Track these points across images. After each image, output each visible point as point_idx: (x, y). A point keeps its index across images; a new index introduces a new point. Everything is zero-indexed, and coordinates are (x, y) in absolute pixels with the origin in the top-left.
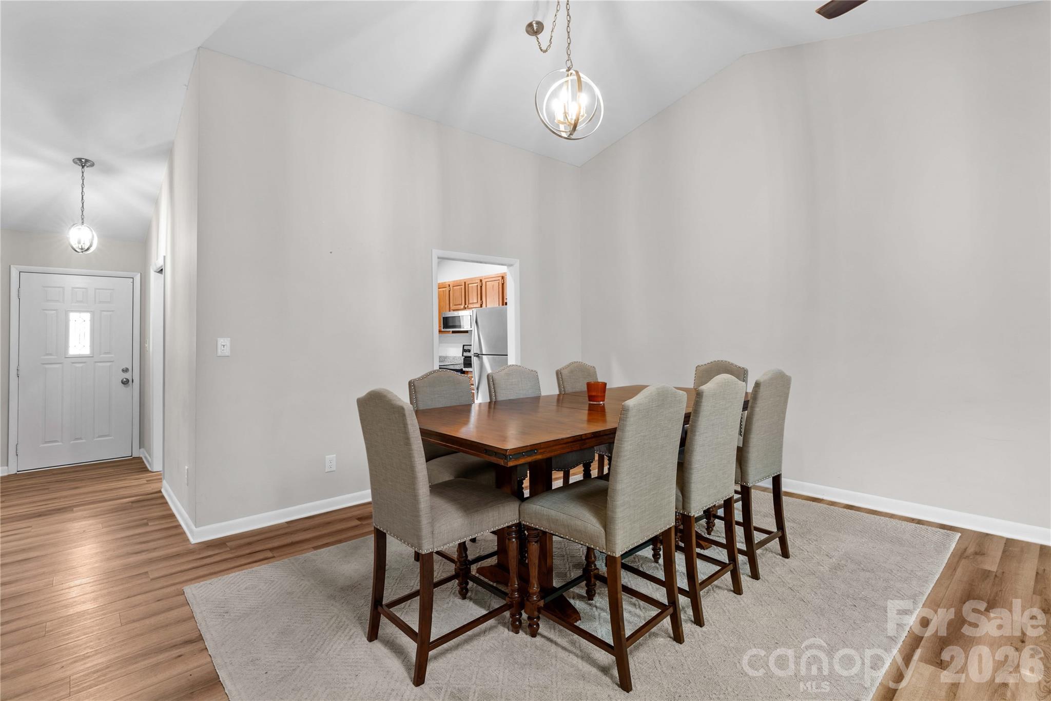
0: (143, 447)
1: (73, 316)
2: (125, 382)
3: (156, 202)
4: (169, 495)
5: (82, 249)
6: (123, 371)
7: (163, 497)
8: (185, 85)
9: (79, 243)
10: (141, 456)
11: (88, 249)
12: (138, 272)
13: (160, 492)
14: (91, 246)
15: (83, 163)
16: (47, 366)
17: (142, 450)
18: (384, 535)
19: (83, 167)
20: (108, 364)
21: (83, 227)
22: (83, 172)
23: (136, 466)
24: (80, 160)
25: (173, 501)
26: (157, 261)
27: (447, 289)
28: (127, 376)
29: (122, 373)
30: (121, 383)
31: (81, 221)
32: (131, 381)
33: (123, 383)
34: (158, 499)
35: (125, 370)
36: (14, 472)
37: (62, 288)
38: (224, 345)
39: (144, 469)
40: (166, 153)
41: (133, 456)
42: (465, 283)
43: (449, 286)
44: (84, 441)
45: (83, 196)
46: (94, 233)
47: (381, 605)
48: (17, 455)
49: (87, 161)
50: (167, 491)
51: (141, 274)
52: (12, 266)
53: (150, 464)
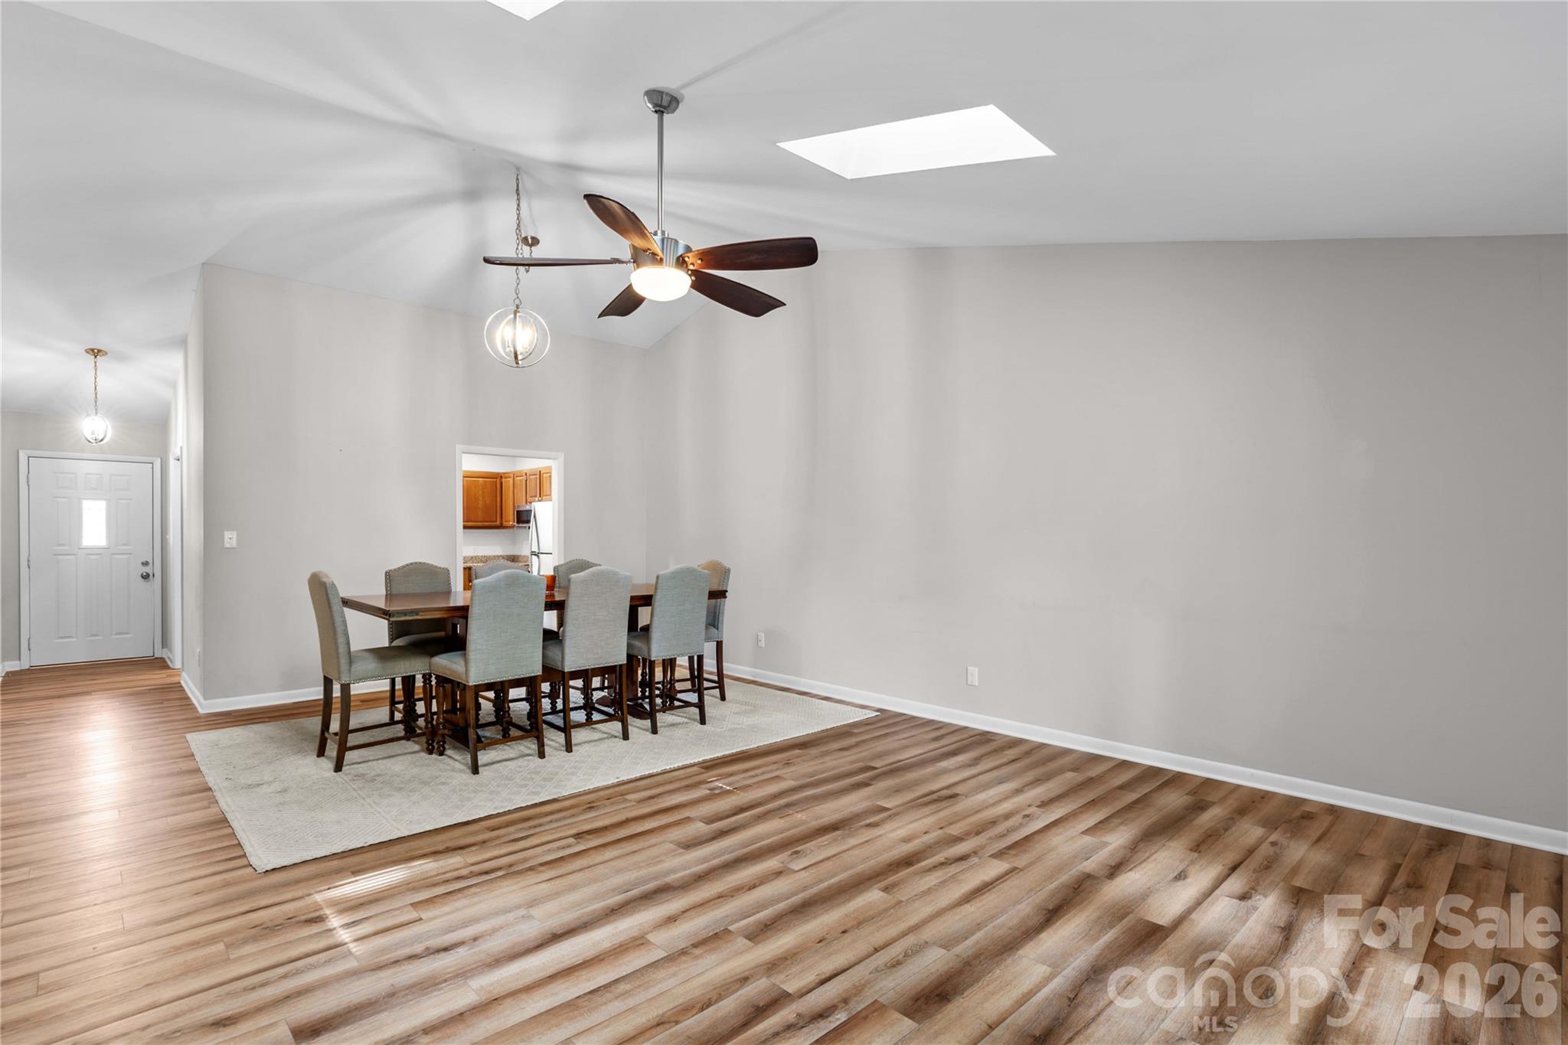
0: (167, 647)
1: (87, 505)
2: (146, 577)
3: (173, 385)
4: (188, 686)
5: (96, 440)
6: (143, 564)
7: (181, 687)
8: (194, 290)
9: (93, 434)
10: (164, 656)
11: (101, 440)
12: (158, 457)
13: (180, 683)
14: (105, 437)
15: (96, 353)
16: (60, 557)
17: (165, 650)
18: (332, 680)
19: (96, 357)
20: (126, 556)
21: (96, 418)
22: (95, 362)
23: (161, 664)
24: (93, 350)
25: (190, 689)
26: (175, 450)
27: (524, 478)
28: (148, 569)
29: (142, 566)
30: (141, 578)
31: (94, 411)
32: (151, 575)
33: (143, 577)
34: (178, 688)
35: (145, 564)
36: (26, 666)
37: (75, 473)
38: (230, 539)
39: (167, 667)
40: (182, 343)
41: (156, 656)
42: (540, 472)
43: (526, 474)
44: (100, 638)
45: (96, 387)
46: (108, 423)
47: (328, 732)
48: (29, 650)
49: (99, 351)
50: (186, 682)
51: (161, 459)
52: (20, 451)
53: (171, 662)
